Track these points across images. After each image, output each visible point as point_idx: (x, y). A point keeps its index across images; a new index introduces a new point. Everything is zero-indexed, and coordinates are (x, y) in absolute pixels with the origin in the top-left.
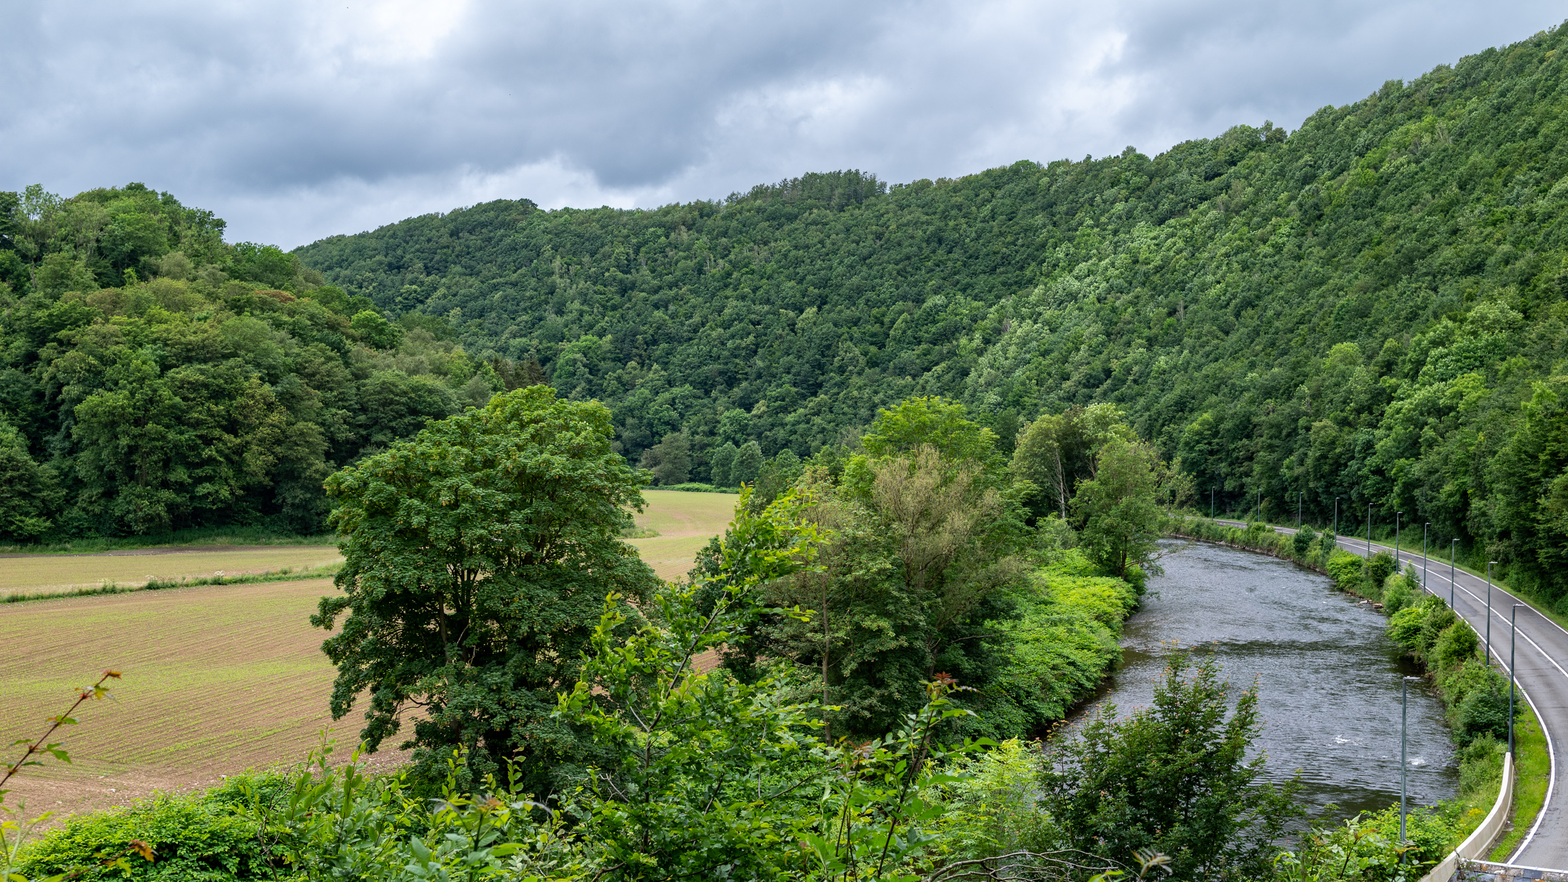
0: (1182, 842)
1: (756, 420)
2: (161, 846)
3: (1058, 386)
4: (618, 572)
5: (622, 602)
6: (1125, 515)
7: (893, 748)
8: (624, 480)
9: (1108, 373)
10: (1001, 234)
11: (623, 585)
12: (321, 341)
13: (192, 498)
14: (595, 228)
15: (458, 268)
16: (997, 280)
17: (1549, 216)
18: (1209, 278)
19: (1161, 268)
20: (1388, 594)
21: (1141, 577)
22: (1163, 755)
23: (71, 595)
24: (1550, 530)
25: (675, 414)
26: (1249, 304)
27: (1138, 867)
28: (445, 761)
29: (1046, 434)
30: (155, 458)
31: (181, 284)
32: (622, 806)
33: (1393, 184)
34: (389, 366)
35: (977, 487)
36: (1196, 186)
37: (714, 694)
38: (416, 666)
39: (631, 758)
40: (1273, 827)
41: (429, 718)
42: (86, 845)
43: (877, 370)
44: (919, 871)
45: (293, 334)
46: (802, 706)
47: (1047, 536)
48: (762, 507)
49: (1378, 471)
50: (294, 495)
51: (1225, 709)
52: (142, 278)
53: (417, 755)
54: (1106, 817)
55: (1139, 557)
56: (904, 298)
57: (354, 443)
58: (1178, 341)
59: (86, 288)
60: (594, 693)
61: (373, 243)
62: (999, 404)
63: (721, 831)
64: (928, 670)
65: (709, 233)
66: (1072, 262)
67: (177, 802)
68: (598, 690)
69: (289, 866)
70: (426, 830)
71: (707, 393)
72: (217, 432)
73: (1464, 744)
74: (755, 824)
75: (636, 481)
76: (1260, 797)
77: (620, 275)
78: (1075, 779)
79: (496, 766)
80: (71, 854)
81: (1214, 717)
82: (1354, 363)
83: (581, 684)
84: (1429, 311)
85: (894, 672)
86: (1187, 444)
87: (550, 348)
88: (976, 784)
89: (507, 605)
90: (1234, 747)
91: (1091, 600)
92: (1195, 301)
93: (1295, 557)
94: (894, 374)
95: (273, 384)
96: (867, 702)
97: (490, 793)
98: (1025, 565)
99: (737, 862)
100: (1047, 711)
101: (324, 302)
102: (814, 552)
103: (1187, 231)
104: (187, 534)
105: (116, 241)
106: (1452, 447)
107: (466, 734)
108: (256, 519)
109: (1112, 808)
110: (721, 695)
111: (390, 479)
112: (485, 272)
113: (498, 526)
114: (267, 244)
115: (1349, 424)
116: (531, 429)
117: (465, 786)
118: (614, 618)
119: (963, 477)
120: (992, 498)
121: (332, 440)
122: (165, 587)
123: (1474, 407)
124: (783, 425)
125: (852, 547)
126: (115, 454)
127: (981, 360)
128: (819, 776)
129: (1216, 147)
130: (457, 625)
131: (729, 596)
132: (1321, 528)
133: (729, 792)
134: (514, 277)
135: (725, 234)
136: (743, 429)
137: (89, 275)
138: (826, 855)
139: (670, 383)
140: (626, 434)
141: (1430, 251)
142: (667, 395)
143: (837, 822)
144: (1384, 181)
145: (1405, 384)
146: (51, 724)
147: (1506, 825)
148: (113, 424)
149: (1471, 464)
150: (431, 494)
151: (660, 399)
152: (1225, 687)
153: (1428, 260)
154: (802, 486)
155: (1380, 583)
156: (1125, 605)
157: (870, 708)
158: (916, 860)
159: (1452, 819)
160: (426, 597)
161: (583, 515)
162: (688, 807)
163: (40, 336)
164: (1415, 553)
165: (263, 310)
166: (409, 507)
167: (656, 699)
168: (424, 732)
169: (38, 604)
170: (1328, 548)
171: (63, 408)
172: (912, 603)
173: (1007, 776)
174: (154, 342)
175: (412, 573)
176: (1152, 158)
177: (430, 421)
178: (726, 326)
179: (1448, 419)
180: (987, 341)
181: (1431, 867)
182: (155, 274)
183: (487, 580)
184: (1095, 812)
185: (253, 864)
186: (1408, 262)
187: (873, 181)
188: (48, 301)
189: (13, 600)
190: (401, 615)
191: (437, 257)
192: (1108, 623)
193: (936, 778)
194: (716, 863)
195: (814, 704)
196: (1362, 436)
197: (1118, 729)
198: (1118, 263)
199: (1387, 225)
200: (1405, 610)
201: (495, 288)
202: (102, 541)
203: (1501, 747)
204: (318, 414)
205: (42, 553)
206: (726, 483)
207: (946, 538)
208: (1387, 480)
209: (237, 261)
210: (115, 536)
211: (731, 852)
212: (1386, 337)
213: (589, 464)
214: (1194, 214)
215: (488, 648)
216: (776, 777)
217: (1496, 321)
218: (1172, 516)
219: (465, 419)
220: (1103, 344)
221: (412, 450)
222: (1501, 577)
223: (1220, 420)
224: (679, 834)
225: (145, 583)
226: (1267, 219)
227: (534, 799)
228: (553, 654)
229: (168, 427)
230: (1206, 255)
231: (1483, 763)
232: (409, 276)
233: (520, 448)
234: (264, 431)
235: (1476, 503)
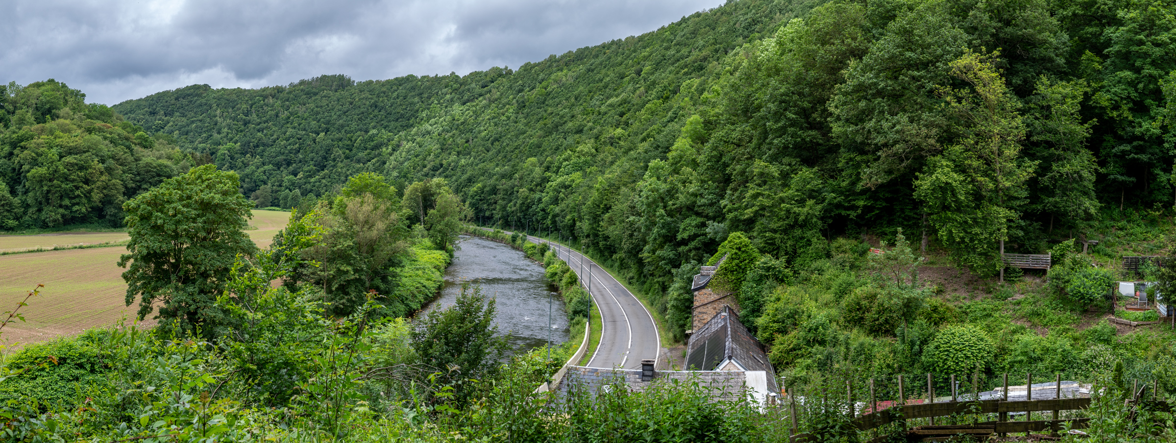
0: (465, 361)
1: (298, 181)
2: (60, 359)
3: (421, 170)
4: (241, 245)
5: (242, 257)
6: (446, 225)
7: (352, 321)
8: (244, 205)
9: (441, 165)
10: (401, 105)
11: (243, 250)
12: (122, 145)
13: (71, 212)
14: (234, 97)
15: (178, 114)
16: (398, 124)
17: (606, 113)
18: (482, 128)
19: (464, 123)
20: (546, 259)
21: (452, 251)
22: (459, 325)
23: (25, 252)
24: (604, 234)
25: (265, 177)
26: (497, 140)
27: (447, 370)
28: (171, 324)
29: (416, 190)
30: (57, 195)
31: (68, 122)
32: (242, 344)
33: (551, 96)
34: (149, 156)
35: (388, 211)
36: (478, 90)
37: (280, 297)
38: (159, 284)
39: (246, 324)
40: (500, 354)
41: (165, 306)
42: (32, 357)
43: (349, 160)
44: (362, 372)
45: (111, 142)
46: (316, 303)
47: (416, 233)
48: (300, 218)
49: (543, 210)
50: (110, 211)
51: (483, 306)
52: (53, 119)
53: (160, 322)
54: (435, 351)
55: (452, 243)
56: (361, 130)
57: (135, 189)
58: (469, 154)
59: (32, 124)
60: (231, 296)
61: (144, 103)
62: (398, 177)
63: (282, 355)
64: (366, 288)
65: (281, 99)
66: (429, 118)
67: (66, 340)
68: (232, 295)
69: (111, 368)
70: (164, 353)
71: (279, 168)
72: (81, 184)
73: (572, 319)
74: (296, 352)
75: (249, 206)
76: (495, 342)
77: (244, 117)
78: (424, 334)
79: (192, 327)
80: (26, 360)
81: (479, 309)
82: (535, 166)
83: (226, 292)
84: (563, 147)
85: (353, 289)
86: (471, 196)
87: (214, 148)
88: (385, 336)
89: (196, 258)
90: (486, 322)
91: (432, 260)
92: (476, 137)
93: (512, 244)
94: (356, 162)
95: (103, 163)
96: (342, 301)
97: (189, 338)
98: (407, 245)
99: (289, 368)
100: (414, 306)
101: (124, 128)
102: (321, 237)
103: (474, 108)
104: (69, 227)
105: (43, 104)
106: (570, 201)
107: (179, 313)
108: (96, 221)
109: (438, 346)
110: (283, 297)
111: (149, 204)
112: (189, 116)
113: (192, 224)
114: (102, 104)
115: (533, 191)
116: (206, 183)
117: (179, 335)
118: (239, 264)
119: (383, 207)
120: (394, 216)
121: (126, 187)
122: (61, 249)
123: (578, 186)
124: (310, 183)
125: (337, 235)
126: (42, 194)
127: (391, 158)
128: (322, 333)
129: (486, 74)
130: (176, 267)
131: (286, 255)
132: (522, 232)
133: (286, 339)
134: (201, 118)
135: (288, 100)
136: (293, 184)
137: (33, 119)
138: (324, 365)
139: (264, 164)
140: (245, 186)
141: (564, 123)
142: (262, 169)
143: (329, 351)
144: (548, 94)
145: (554, 175)
146: (18, 305)
147: (586, 351)
148: (41, 181)
149: (576, 208)
150: (165, 210)
151: (259, 171)
152: (483, 297)
153: (563, 127)
154: (317, 209)
155: (543, 255)
156: (446, 262)
157: (343, 304)
158: (360, 367)
159: (567, 350)
160: (163, 254)
161: (227, 220)
162: (269, 345)
163: (14, 145)
164: (556, 243)
165: (99, 132)
166: (156, 216)
167: (256, 299)
168: (163, 312)
169: (13, 256)
170: (524, 240)
171: (23, 175)
172: (361, 260)
173: (397, 333)
174: (57, 146)
175: (157, 244)
176: (461, 77)
177: (165, 179)
178: (287, 140)
179: (569, 190)
180: (394, 150)
181: (559, 369)
182: (58, 117)
183: (188, 247)
184: (431, 348)
185: (96, 367)
186: (556, 127)
187: (349, 80)
188: (17, 130)
189: (4, 254)
190: (153, 262)
191: (170, 109)
192: (439, 270)
193: (369, 333)
194: (280, 368)
195: (320, 302)
196: (537, 195)
197: (441, 314)
198: (447, 120)
199: (549, 112)
200: (551, 266)
201: (193, 122)
202: (37, 230)
203: (585, 320)
204: (121, 176)
205: (15, 235)
206: (286, 207)
207: (375, 232)
208: (546, 213)
209: (90, 111)
210: (42, 228)
211: (286, 364)
212: (547, 156)
213: (230, 198)
214: (477, 101)
215: (188, 277)
216: (305, 332)
217: (587, 153)
218: (465, 225)
219: (180, 178)
220: (440, 153)
221: (158, 192)
222: (587, 253)
223: (484, 187)
224: (266, 356)
225: (53, 248)
226: (505, 106)
227: (208, 341)
228: (214, 279)
229: (62, 182)
230: (481, 119)
231: (578, 327)
232: (158, 117)
233: (202, 191)
234: (99, 184)
235: (578, 224)
